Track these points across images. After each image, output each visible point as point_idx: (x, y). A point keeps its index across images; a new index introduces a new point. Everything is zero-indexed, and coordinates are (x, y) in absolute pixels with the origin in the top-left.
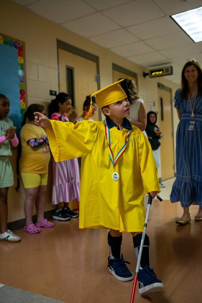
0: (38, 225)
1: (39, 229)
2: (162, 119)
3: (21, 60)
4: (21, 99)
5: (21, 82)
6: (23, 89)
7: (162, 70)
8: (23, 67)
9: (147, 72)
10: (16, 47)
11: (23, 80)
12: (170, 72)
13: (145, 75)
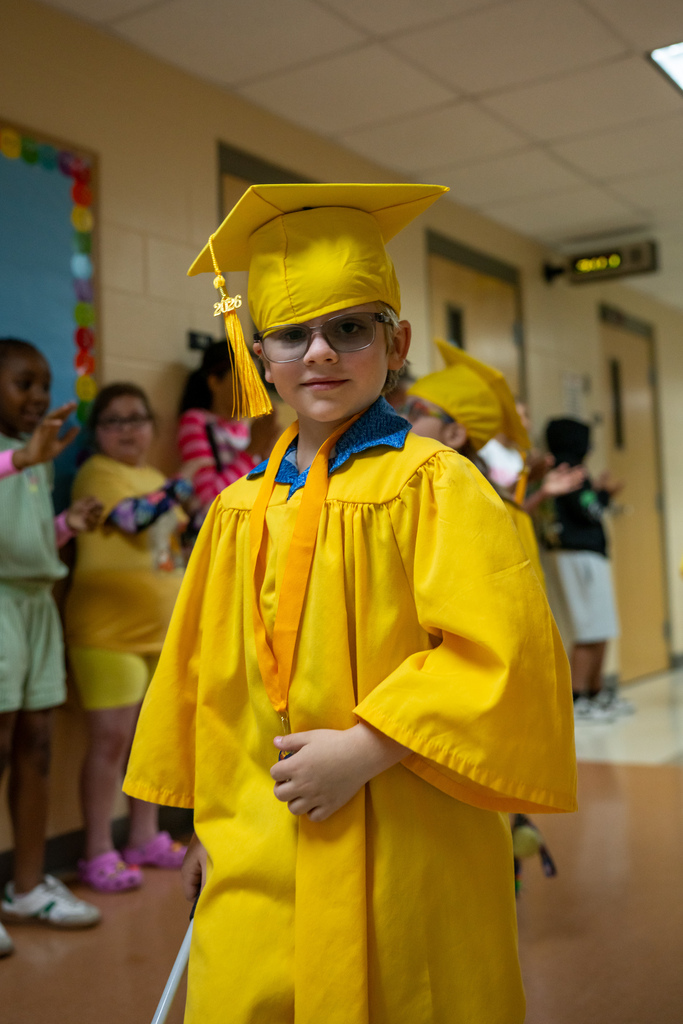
0: (134, 855)
1: (137, 873)
2: (619, 439)
3: (81, 219)
4: (80, 361)
5: (82, 298)
6: (90, 325)
7: (617, 252)
8: (89, 244)
9: (557, 261)
10: (66, 170)
11: (89, 292)
12: (645, 261)
13: (550, 273)
